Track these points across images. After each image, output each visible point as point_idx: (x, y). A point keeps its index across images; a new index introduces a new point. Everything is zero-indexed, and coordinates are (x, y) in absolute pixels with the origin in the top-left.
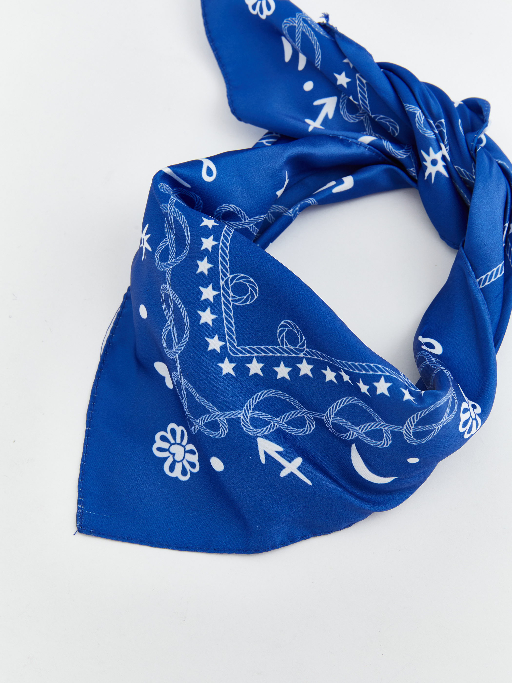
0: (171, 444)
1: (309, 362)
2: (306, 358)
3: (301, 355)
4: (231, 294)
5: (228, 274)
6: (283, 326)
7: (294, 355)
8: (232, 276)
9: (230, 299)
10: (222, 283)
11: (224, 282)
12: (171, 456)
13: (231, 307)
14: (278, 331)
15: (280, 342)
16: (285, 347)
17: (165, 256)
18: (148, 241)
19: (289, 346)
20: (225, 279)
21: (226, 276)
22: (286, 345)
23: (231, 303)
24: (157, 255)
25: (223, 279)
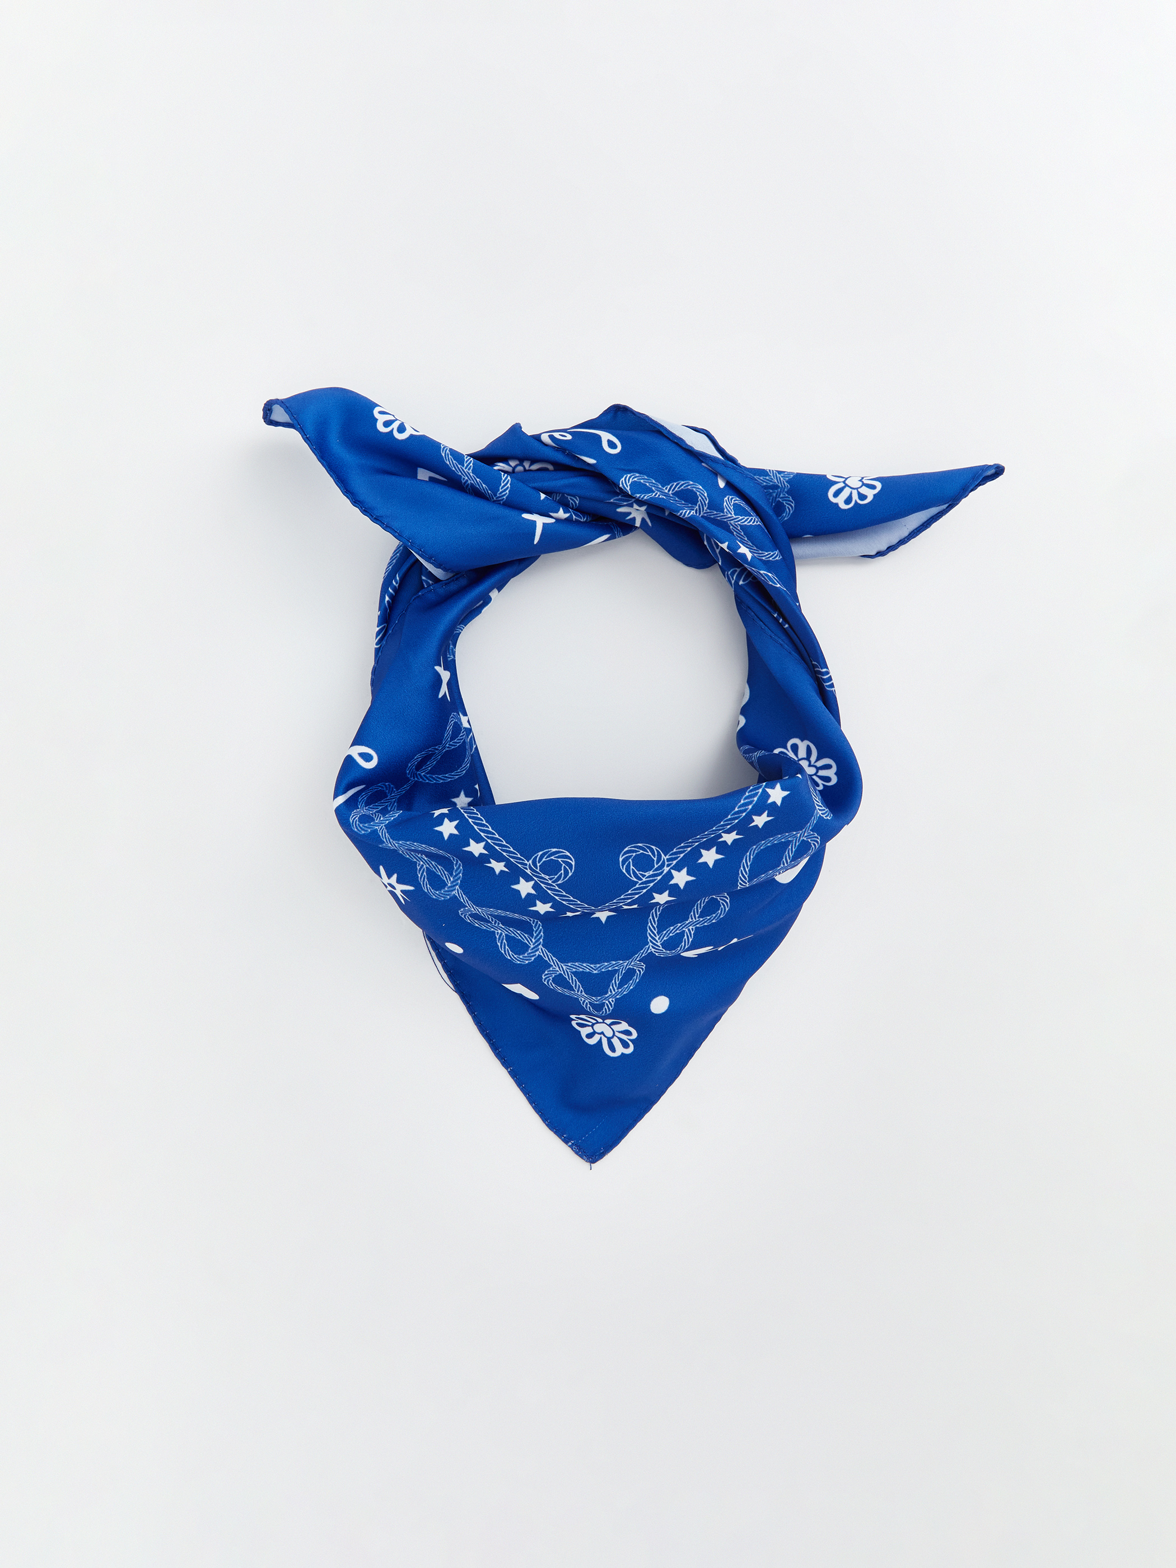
0: (592, 1026)
1: (678, 868)
2: (672, 868)
3: (666, 869)
4: (547, 877)
5: (526, 862)
6: (624, 862)
7: (659, 878)
8: (530, 861)
9: (550, 882)
10: (528, 871)
11: (529, 870)
12: (602, 1036)
13: (557, 888)
14: (624, 871)
15: (635, 880)
16: (644, 879)
17: (437, 882)
18: (398, 881)
19: (647, 874)
20: (528, 867)
21: (526, 865)
22: (644, 876)
23: (554, 884)
24: (427, 888)
25: (527, 869)
